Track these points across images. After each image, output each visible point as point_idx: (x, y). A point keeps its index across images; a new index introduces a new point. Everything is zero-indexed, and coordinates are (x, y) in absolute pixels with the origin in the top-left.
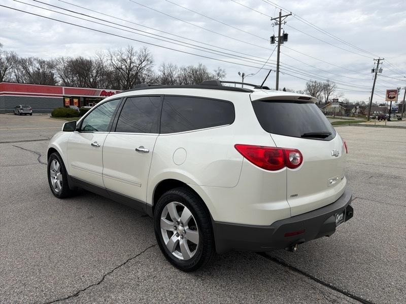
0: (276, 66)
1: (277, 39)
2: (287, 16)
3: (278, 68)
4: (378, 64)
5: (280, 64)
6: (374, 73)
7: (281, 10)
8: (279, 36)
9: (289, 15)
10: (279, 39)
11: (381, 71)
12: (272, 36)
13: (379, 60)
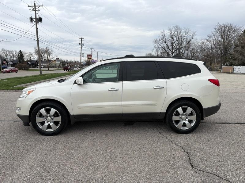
0: (36, 37)
1: (34, 20)
2: (40, 6)
3: (38, 38)
4: (81, 40)
5: (39, 36)
6: (81, 46)
7: (35, 1)
8: (36, 18)
9: (41, 6)
10: (36, 20)
11: (83, 44)
12: (31, 17)
13: (82, 39)
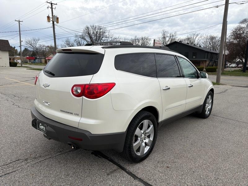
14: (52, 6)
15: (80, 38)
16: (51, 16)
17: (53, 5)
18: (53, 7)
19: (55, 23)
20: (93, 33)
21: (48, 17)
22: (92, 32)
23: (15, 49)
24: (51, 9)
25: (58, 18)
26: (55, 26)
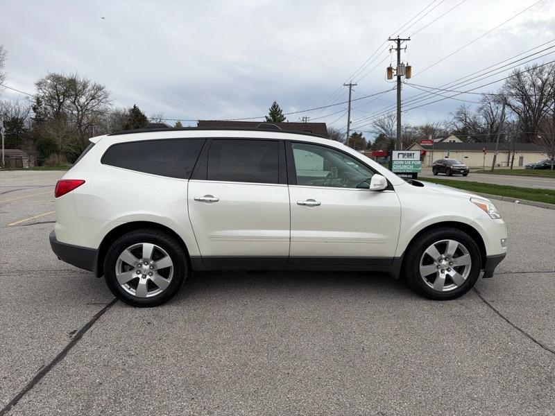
14: (399, 44)
15: (494, 101)
16: (395, 66)
17: (401, 41)
18: (402, 46)
19: (403, 78)
20: (534, 85)
21: (390, 70)
22: (529, 82)
23: (362, 137)
24: (396, 52)
25: (408, 68)
26: (403, 86)
